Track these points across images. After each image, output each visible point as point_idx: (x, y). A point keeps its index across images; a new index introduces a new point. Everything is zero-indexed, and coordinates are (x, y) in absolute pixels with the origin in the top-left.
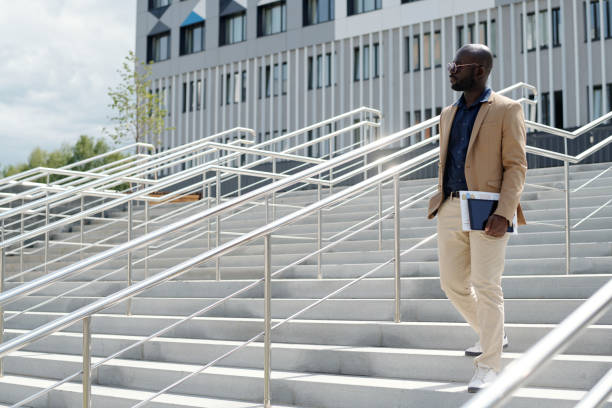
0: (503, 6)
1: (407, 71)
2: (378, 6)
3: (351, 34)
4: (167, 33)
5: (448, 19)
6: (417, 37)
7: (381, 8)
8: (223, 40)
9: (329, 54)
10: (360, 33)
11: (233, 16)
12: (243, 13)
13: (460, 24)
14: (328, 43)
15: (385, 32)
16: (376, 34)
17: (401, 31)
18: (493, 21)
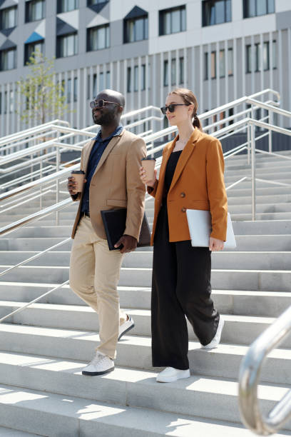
0: (283, 30)
1: (206, 78)
2: (183, 28)
3: (161, 50)
4: (14, 48)
5: (239, 40)
6: (214, 52)
7: (186, 30)
8: (59, 54)
9: (144, 66)
10: (169, 49)
11: (67, 35)
12: (75, 33)
13: (248, 43)
14: (143, 57)
15: (189, 49)
16: (181, 50)
17: (201, 48)
18: (274, 41)
